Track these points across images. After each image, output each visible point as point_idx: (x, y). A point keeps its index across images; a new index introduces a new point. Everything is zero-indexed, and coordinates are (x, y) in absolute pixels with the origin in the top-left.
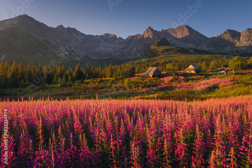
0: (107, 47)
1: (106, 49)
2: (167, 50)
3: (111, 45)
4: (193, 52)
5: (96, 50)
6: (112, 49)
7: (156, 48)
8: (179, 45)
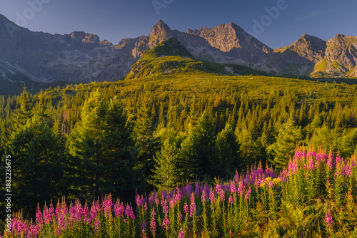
0: (77, 59)
1: (75, 63)
2: (172, 65)
3: (87, 56)
4: (232, 72)
5: (51, 64)
6: (87, 63)
7: (150, 59)
8: (219, 60)
